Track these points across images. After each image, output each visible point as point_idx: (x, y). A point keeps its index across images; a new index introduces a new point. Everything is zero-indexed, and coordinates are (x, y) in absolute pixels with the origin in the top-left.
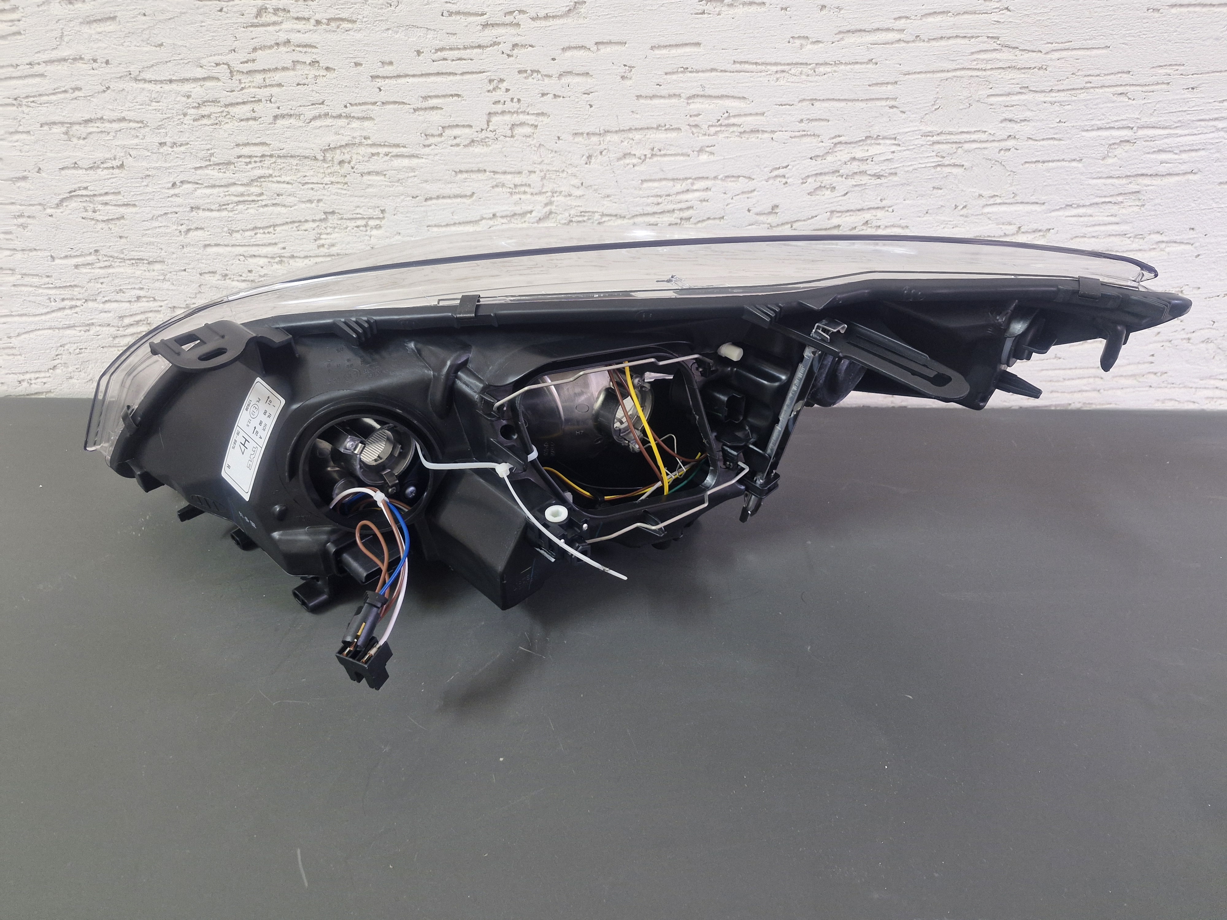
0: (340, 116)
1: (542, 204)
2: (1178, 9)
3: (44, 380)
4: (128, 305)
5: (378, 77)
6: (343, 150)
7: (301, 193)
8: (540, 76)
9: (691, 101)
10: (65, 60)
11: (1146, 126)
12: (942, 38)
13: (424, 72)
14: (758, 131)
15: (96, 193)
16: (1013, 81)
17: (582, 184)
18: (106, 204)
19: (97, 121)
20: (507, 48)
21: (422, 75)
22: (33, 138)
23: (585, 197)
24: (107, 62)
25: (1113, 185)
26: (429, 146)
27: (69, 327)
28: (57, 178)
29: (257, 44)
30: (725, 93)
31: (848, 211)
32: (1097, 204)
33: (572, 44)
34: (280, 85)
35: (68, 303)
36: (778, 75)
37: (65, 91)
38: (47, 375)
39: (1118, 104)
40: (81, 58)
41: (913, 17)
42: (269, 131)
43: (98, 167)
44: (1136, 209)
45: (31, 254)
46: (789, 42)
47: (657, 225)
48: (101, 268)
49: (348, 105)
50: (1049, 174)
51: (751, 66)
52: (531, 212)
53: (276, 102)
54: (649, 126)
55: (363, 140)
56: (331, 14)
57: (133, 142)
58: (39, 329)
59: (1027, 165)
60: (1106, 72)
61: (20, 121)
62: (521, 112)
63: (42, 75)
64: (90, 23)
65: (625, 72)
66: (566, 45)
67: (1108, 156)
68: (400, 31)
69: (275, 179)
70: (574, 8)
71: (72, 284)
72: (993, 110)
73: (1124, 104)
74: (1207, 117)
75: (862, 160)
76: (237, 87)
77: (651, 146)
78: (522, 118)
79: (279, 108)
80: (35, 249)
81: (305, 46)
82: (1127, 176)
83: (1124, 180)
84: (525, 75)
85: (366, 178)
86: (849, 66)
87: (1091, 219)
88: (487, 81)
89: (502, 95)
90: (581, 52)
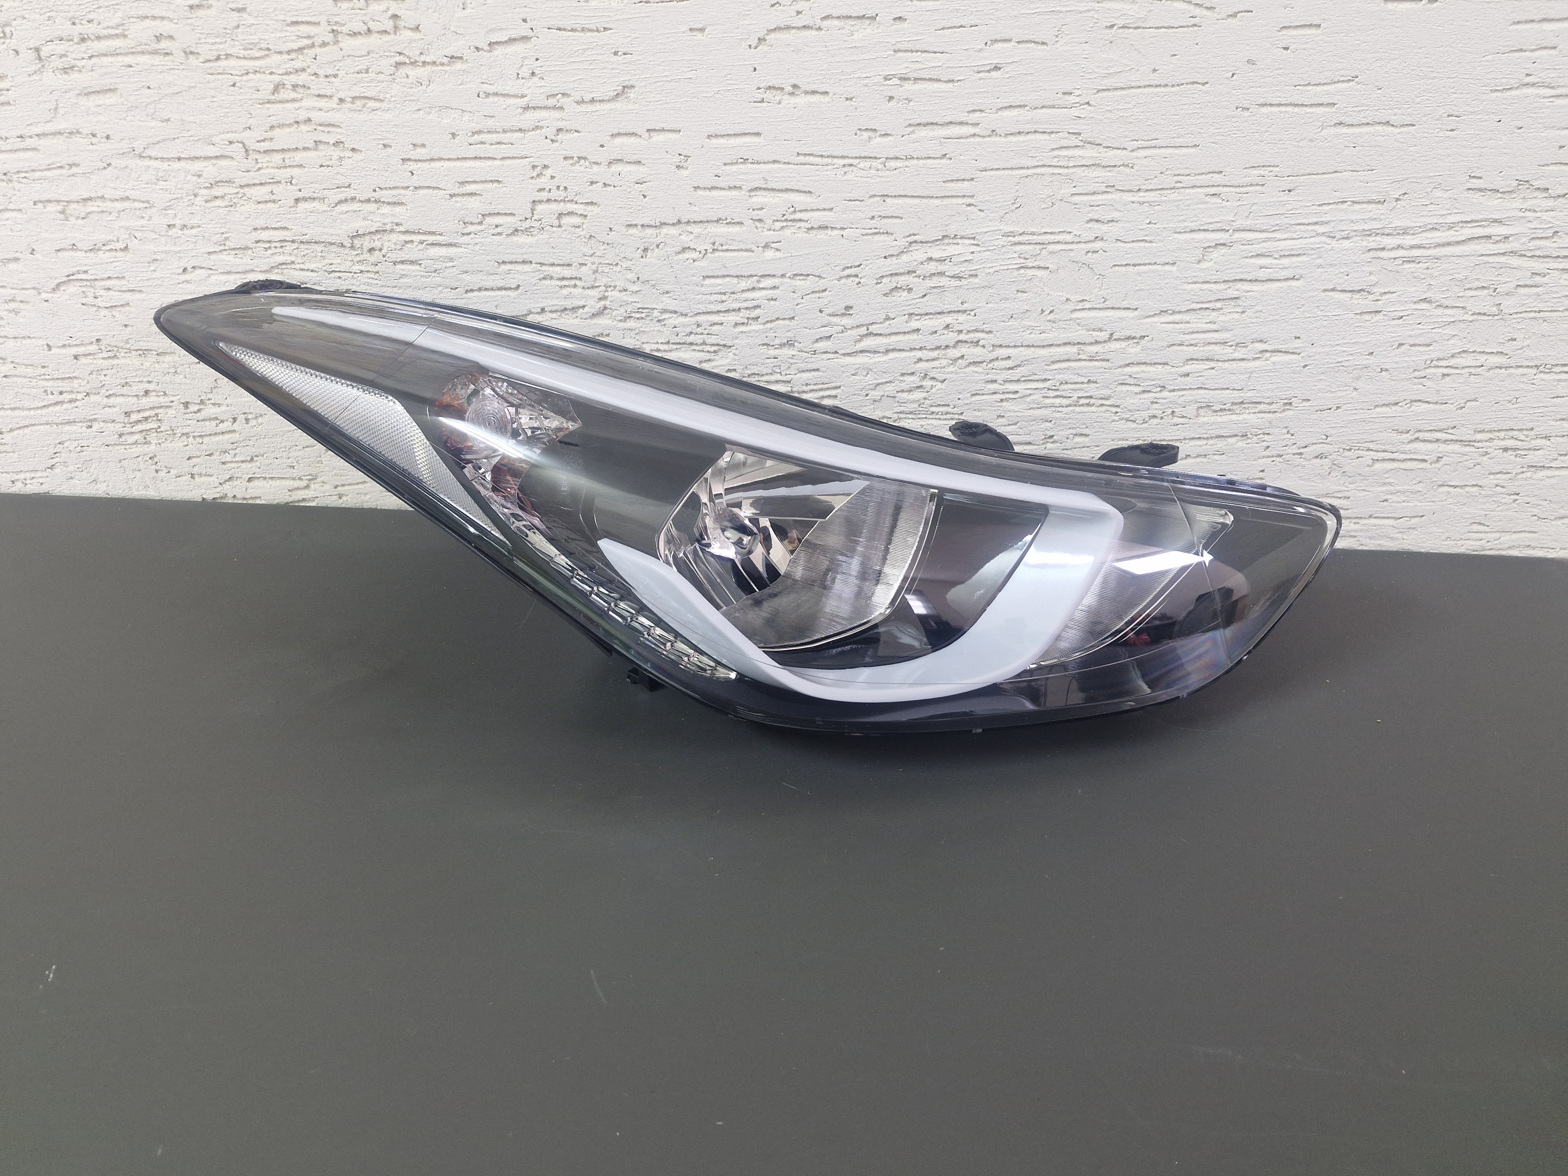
0: (368, 201)
1: (595, 299)
2: (1269, 108)
3: (41, 480)
4: (135, 399)
5: (409, 160)
6: (374, 237)
7: (327, 282)
8: (587, 163)
9: (753, 194)
10: (60, 133)
11: (1241, 228)
12: (1019, 133)
13: (460, 157)
14: (827, 227)
15: (96, 277)
16: (1097, 180)
17: (638, 278)
18: (109, 289)
19: (97, 200)
20: (550, 132)
21: (458, 159)
22: (25, 216)
23: (641, 292)
24: (108, 137)
25: (1211, 291)
26: (469, 234)
27: (69, 423)
28: (53, 260)
29: (275, 122)
30: (789, 187)
31: (927, 314)
32: (1194, 310)
33: (622, 131)
34: (301, 166)
35: (66, 397)
36: (846, 169)
37: (61, 167)
38: (45, 474)
39: (1210, 206)
40: (78, 132)
41: (987, 111)
42: (291, 216)
43: (99, 250)
44: (1236, 316)
45: (24, 342)
46: (856, 134)
47: (722, 324)
48: (104, 359)
49: (377, 189)
50: (1140, 278)
51: (816, 159)
52: (584, 307)
53: (296, 185)
54: (709, 219)
55: (395, 227)
56: (357, 91)
57: (138, 223)
58: (34, 425)
59: (1117, 268)
60: (1196, 172)
61: (10, 198)
62: (569, 201)
63: (35, 149)
64: (88, 94)
65: (680, 162)
66: (616, 131)
67: (1204, 260)
68: (433, 112)
69: (298, 267)
70: (623, 92)
71: (71, 376)
72: (1077, 210)
73: (1218, 205)
74: (1306, 221)
75: (940, 260)
76: (254, 167)
77: (712, 240)
78: (570, 207)
79: (300, 190)
80: (29, 337)
81: (329, 125)
82: (1225, 281)
83: (1222, 284)
84: (571, 162)
85: (399, 267)
86: (922, 161)
87: (1188, 325)
88: (529, 167)
89: (546, 183)
90: (632, 139)
